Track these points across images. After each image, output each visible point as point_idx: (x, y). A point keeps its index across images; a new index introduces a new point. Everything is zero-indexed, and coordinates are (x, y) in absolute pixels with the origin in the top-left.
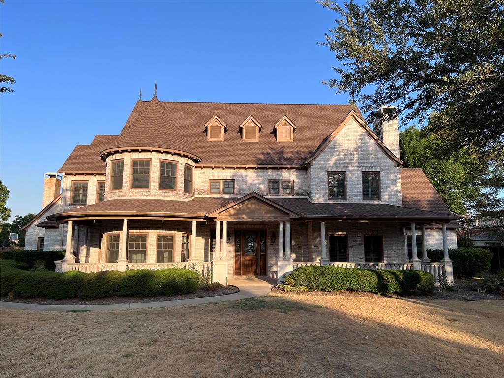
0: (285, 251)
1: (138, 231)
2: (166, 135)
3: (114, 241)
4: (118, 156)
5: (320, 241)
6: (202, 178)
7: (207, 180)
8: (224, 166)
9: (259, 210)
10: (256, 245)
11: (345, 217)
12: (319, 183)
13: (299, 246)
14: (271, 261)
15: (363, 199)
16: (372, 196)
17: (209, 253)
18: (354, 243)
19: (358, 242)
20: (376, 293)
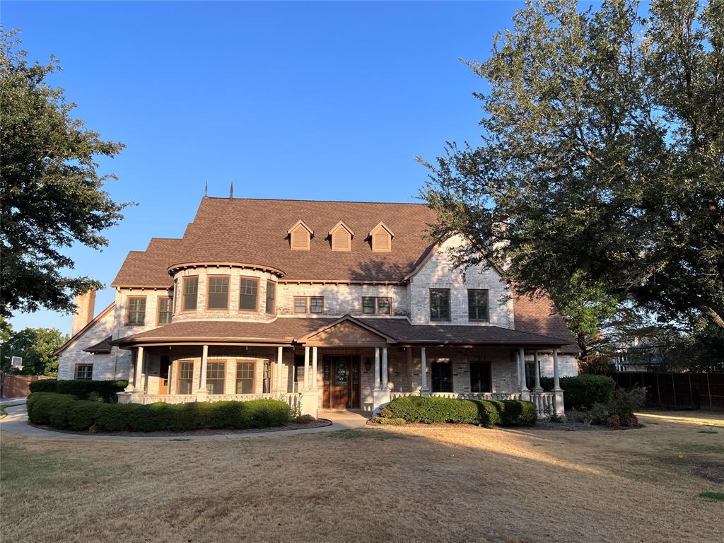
0: (381, 380)
1: (216, 358)
2: (246, 248)
3: (187, 368)
4: (191, 272)
5: (421, 367)
6: (286, 295)
7: (292, 297)
8: (312, 281)
9: (352, 333)
10: (347, 373)
11: (447, 342)
12: (420, 302)
13: (397, 373)
14: (365, 392)
15: (470, 321)
16: (479, 317)
17: (294, 383)
18: (459, 371)
19: (463, 370)
20: (477, 425)
